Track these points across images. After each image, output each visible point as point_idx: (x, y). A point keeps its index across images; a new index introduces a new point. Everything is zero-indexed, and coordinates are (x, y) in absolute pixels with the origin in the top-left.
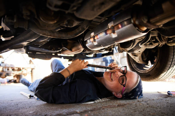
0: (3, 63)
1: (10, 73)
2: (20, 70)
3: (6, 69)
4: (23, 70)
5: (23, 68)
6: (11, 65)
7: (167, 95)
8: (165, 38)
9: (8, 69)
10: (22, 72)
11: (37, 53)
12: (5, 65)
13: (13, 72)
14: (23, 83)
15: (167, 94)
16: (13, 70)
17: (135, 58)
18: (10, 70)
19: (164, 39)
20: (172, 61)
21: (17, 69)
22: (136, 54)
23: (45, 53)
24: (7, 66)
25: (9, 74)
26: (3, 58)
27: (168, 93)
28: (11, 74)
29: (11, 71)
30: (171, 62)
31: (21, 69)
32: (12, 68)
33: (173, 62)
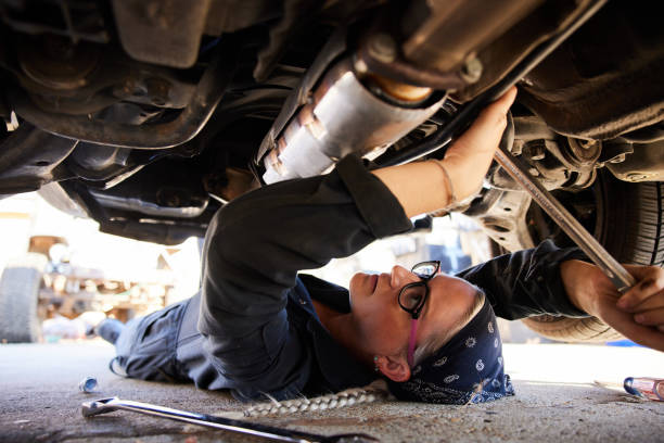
0: (67, 262)
1: (90, 302)
2: (124, 290)
3: (73, 285)
4: (135, 291)
5: (132, 285)
6: (94, 271)
7: (620, 395)
8: (586, 147)
9: (82, 287)
10: (131, 297)
11: (142, 221)
12: (73, 270)
13: (99, 296)
14: (108, 335)
15: (623, 390)
16: (101, 288)
17: (502, 239)
18: (91, 287)
19: (583, 150)
20: (652, 249)
21: (114, 286)
22: (502, 221)
23: (172, 223)
24: (79, 274)
25: (86, 305)
26: (66, 244)
27: (626, 387)
28: (94, 305)
29: (92, 294)
30: (650, 255)
31: (127, 286)
32: (96, 280)
33: (659, 255)
